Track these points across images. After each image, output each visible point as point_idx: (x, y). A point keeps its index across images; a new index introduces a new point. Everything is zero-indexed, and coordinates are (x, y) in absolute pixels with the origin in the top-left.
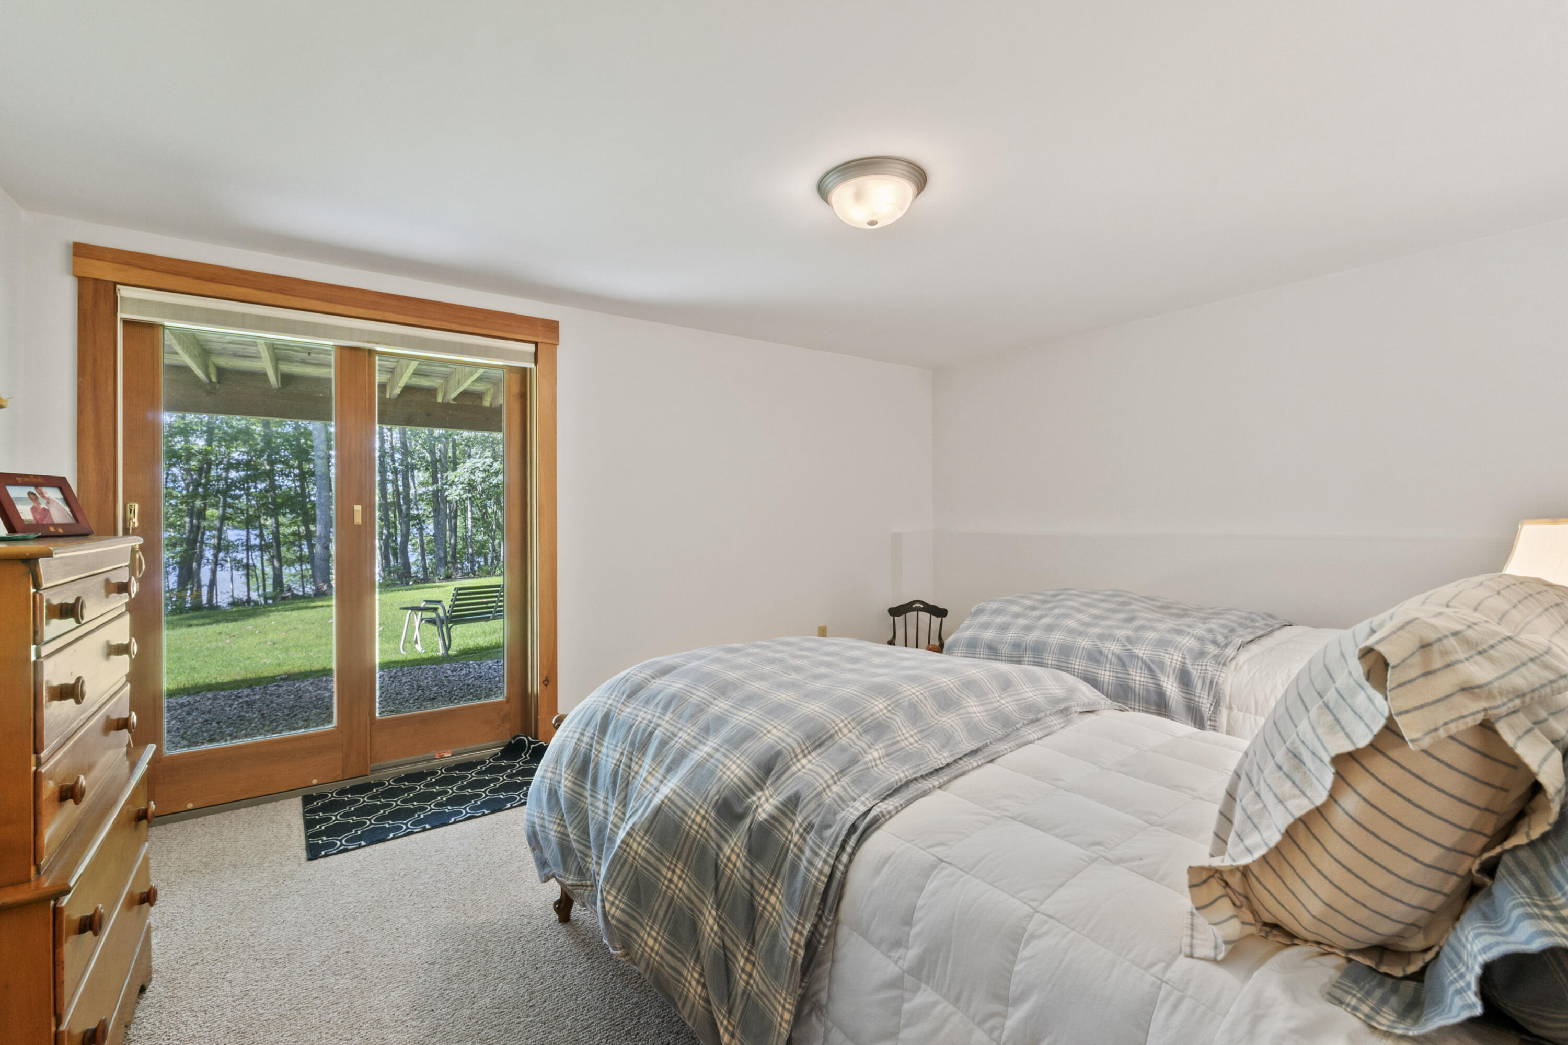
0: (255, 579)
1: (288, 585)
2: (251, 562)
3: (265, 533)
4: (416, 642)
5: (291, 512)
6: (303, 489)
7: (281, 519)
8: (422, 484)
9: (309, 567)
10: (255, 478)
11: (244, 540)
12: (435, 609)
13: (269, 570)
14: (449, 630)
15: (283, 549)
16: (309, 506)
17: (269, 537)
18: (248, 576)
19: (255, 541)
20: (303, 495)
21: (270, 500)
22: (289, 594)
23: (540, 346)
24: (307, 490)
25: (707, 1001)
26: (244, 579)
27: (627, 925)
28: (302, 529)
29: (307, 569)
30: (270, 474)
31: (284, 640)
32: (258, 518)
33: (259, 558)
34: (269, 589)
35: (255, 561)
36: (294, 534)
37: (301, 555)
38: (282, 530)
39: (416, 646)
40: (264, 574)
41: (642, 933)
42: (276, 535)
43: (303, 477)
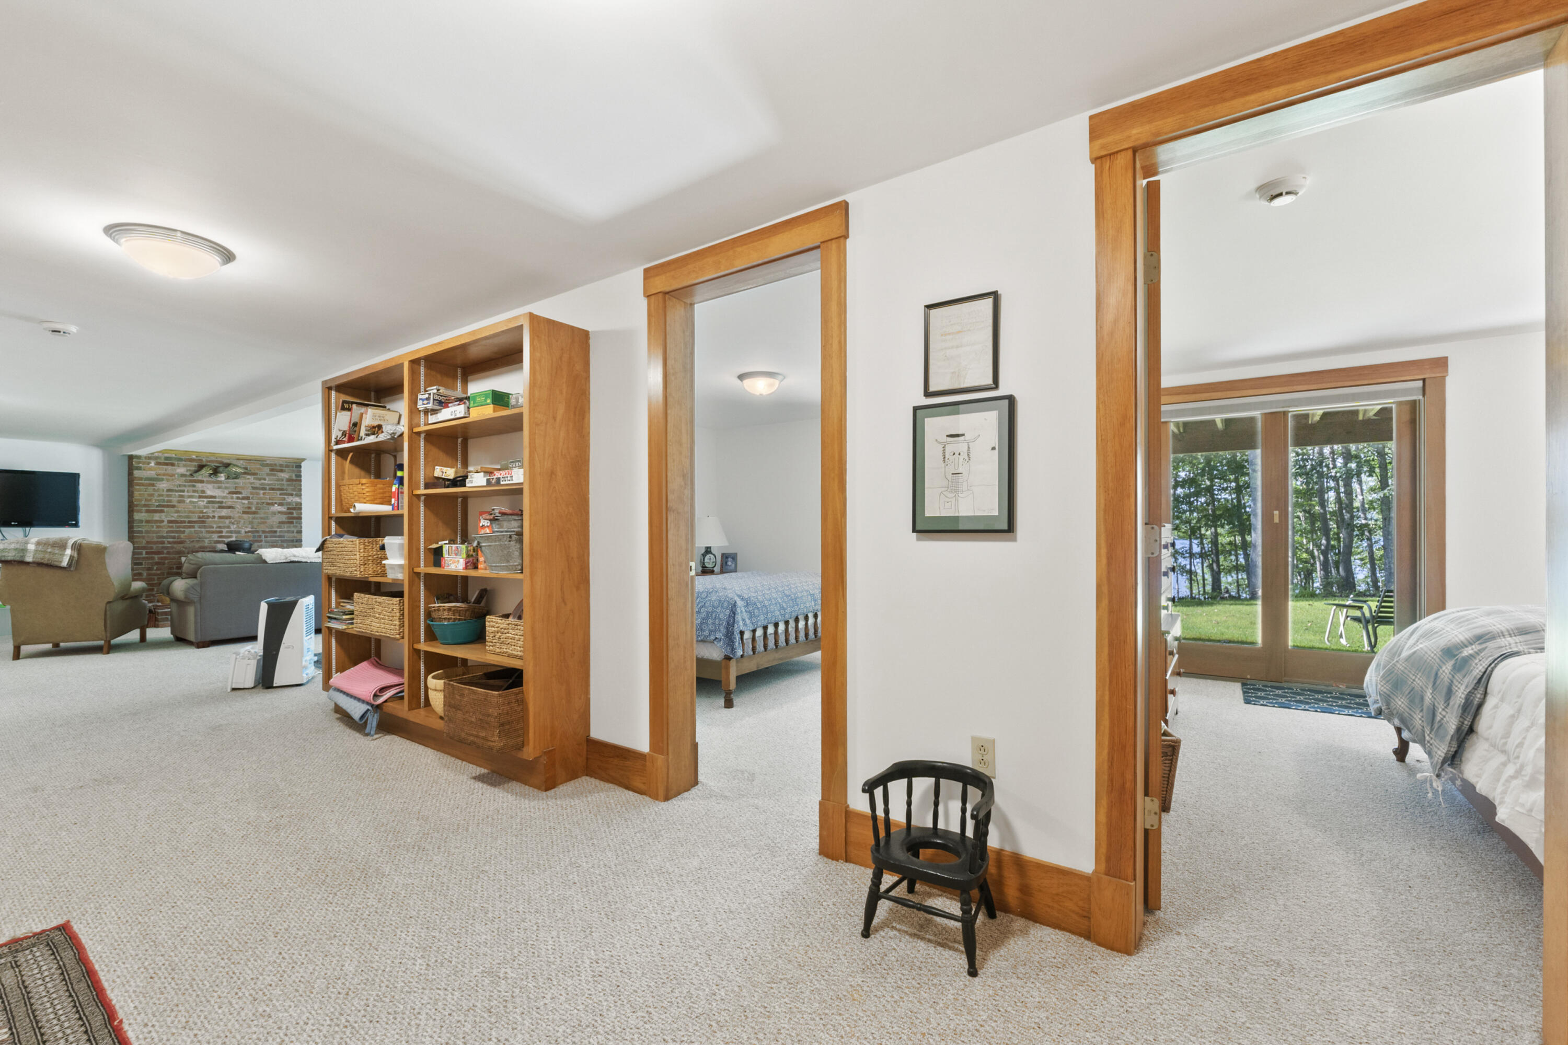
0: (1196, 584)
1: (1226, 588)
2: (1193, 568)
3: (1205, 541)
4: (1341, 636)
5: (1228, 524)
6: (1239, 501)
7: (1220, 530)
8: (1372, 490)
9: (1245, 577)
10: (1197, 494)
11: (1188, 548)
12: (1361, 608)
13: (1208, 577)
14: (1375, 630)
15: (1221, 558)
16: (1245, 517)
17: (1208, 547)
18: (1191, 580)
19: (1196, 549)
20: (1240, 506)
21: (1210, 512)
22: (1227, 595)
23: (1427, 382)
24: (1243, 502)
25: (1423, 727)
26: (1187, 584)
27: (1389, 696)
28: (1238, 539)
29: (1242, 579)
30: (1209, 490)
31: (1226, 621)
32: (1199, 528)
33: (1200, 565)
34: (1209, 588)
35: (1197, 567)
36: (1230, 543)
37: (1237, 564)
38: (1220, 539)
39: (1341, 640)
40: (1204, 579)
41: (1397, 700)
42: (1215, 542)
43: (1239, 490)
